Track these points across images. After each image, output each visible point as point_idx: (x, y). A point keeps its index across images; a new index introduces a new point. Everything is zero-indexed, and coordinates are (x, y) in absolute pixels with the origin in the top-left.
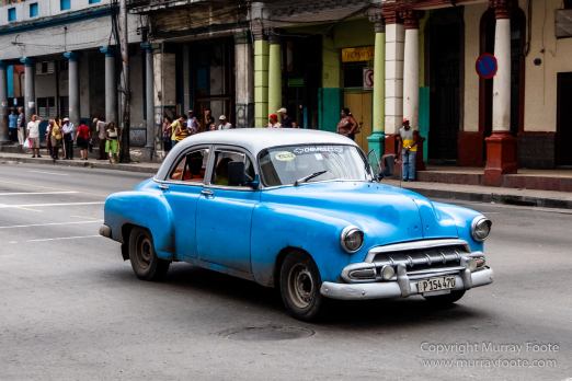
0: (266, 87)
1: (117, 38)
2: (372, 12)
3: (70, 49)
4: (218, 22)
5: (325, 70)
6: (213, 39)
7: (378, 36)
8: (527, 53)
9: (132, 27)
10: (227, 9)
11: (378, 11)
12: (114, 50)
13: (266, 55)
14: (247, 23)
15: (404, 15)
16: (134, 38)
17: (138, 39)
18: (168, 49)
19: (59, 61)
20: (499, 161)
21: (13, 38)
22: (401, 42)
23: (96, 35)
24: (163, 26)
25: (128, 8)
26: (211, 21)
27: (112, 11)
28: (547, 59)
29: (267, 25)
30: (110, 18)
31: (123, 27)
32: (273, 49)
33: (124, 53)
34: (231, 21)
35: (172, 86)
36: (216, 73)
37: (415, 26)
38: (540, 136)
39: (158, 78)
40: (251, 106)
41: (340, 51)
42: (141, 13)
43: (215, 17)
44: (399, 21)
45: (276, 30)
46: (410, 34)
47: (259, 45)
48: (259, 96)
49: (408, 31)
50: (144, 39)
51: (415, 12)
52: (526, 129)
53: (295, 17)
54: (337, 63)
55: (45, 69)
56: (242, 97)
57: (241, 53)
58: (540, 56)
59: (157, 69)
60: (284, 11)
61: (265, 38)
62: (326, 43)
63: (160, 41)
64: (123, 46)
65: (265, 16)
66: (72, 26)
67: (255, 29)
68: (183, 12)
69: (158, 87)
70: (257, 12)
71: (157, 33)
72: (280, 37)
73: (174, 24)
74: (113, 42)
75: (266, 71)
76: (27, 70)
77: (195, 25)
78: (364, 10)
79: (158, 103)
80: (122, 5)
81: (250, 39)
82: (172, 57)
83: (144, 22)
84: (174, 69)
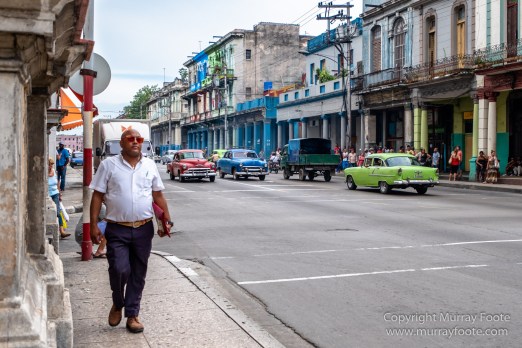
0: (419, 133)
1: (346, 107)
2: (472, 93)
3: (324, 113)
4: (396, 99)
5: (455, 124)
6: (394, 108)
7: (475, 106)
9: (354, 102)
10: (401, 92)
11: (475, 92)
12: (345, 114)
13: (420, 116)
14: (410, 99)
15: (488, 95)
16: (355, 107)
17: (357, 108)
18: (372, 113)
19: (319, 119)
21: (296, 108)
22: (487, 109)
23: (334, 106)
24: (370, 101)
25: (352, 92)
26: (393, 99)
27: (344, 94)
29: (421, 100)
30: (342, 97)
31: (349, 102)
32: (423, 113)
33: (349, 116)
34: (402, 98)
35: (374, 132)
36: (399, 125)
37: (495, 100)
39: (367, 128)
40: (412, 143)
41: (463, 113)
42: (359, 95)
43: (396, 96)
44: (486, 98)
45: (425, 103)
46: (492, 105)
47: (416, 111)
48: (416, 139)
49: (491, 103)
50: (360, 108)
51: (494, 93)
53: (434, 96)
54: (461, 120)
55: (314, 124)
56: (408, 139)
57: (408, 115)
59: (366, 124)
60: (429, 93)
61: (419, 107)
63: (368, 109)
64: (349, 112)
65: (419, 96)
66: (325, 101)
67: (414, 103)
68: (380, 94)
69: (367, 133)
70: (415, 93)
71: (366, 105)
72: (429, 107)
73: (375, 100)
74: (344, 110)
75: (420, 124)
76: (303, 124)
77: (385, 101)
78: (468, 92)
79: (366, 142)
80: (349, 90)
81: (412, 108)
82: (374, 117)
83: (360, 99)
84: (375, 123)
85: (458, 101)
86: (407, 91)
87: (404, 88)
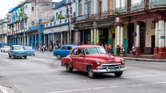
0: (96, 38)
1: (69, 29)
2: (115, 24)
3: (61, 31)
4: (88, 26)
5: (109, 35)
6: (87, 29)
7: (116, 28)
8: (146, 31)
9: (72, 27)
10: (89, 23)
11: (116, 24)
12: (69, 31)
13: (96, 32)
14: (93, 26)
15: (120, 24)
16: (72, 29)
17: (73, 29)
18: (79, 31)
19: (60, 33)
20: (137, 53)
21: (51, 29)
22: (120, 30)
23: (65, 29)
24: (78, 27)
25: (71, 23)
26: (87, 26)
27: (68, 24)
28: (149, 33)
29: (96, 26)
30: (68, 25)
31: (70, 27)
32: (98, 31)
33: (70, 32)
34: (90, 26)
35: (80, 38)
36: (89, 35)
37: (123, 26)
38: (148, 48)
39: (77, 37)
40: (94, 42)
41: (112, 31)
42: (74, 24)
43: (88, 25)
44: (120, 26)
45: (98, 27)
46: (122, 28)
47: (95, 30)
48: (95, 40)
49: (121, 28)
50: (75, 29)
51: (122, 24)
52: (146, 46)
53: (101, 25)
54: (111, 34)
55: (58, 35)
56: (92, 41)
57: (92, 32)
58: (148, 32)
59: (77, 35)
60: (99, 24)
61: (96, 29)
62: (109, 30)
63: (77, 30)
64: (70, 31)
65: (96, 25)
66: (61, 27)
67: (94, 27)
68: (82, 24)
69: (77, 39)
70: (95, 24)
71: (77, 28)
72: (100, 29)
73: (80, 26)
74: (68, 30)
75: (96, 35)
76: (54, 35)
77: (84, 27)
78: (113, 24)
79: (77, 42)
80: (70, 23)
81: (93, 29)
82: (80, 33)
83: (75, 26)
84: (80, 35)
85: (110, 27)
86: (92, 23)
87: (90, 22)
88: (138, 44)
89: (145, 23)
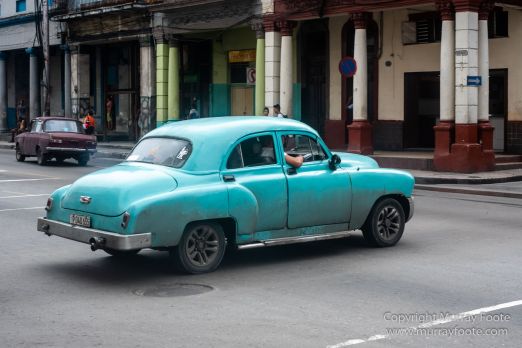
0: (166, 83)
1: (40, 40)
2: (254, 21)
4: (126, 29)
5: (216, 68)
6: (120, 43)
7: (259, 41)
8: (380, 56)
9: (53, 32)
10: (133, 18)
11: (259, 21)
12: (37, 51)
13: (166, 56)
14: (150, 30)
15: (280, 24)
16: (55, 41)
17: (58, 42)
18: (83, 50)
22: (278, 46)
24: (80, 32)
25: (50, 16)
26: (120, 28)
27: (36, 18)
28: (395, 61)
29: (167, 31)
30: (34, 24)
31: (45, 32)
32: (172, 51)
33: (46, 54)
34: (137, 28)
35: (87, 81)
36: (124, 71)
37: (290, 33)
38: (391, 124)
39: (75, 74)
40: (154, 98)
41: (227, 53)
42: (61, 21)
43: (124, 24)
44: (276, 29)
45: (175, 36)
46: (286, 40)
47: (160, 48)
48: (160, 91)
49: (284, 38)
50: (63, 42)
51: (289, 22)
52: (380, 118)
53: (191, 25)
54: (225, 63)
56: (146, 91)
57: (145, 55)
58: (390, 59)
59: (74, 67)
60: (182, 20)
61: (166, 42)
62: (216, 46)
63: (77, 44)
64: (46, 47)
65: (166, 24)
67: (157, 34)
68: (97, 20)
69: (75, 82)
70: (158, 20)
71: (74, 38)
72: (180, 42)
73: (89, 29)
74: (37, 44)
75: (166, 69)
77: (106, 31)
78: (249, 19)
79: (74, 95)
80: (45, 13)
81: (152, 44)
82: (87, 56)
83: (63, 27)
84: (87, 67)
85: (220, 35)
86: (146, 16)
88: (363, 109)
89: (375, 23)
